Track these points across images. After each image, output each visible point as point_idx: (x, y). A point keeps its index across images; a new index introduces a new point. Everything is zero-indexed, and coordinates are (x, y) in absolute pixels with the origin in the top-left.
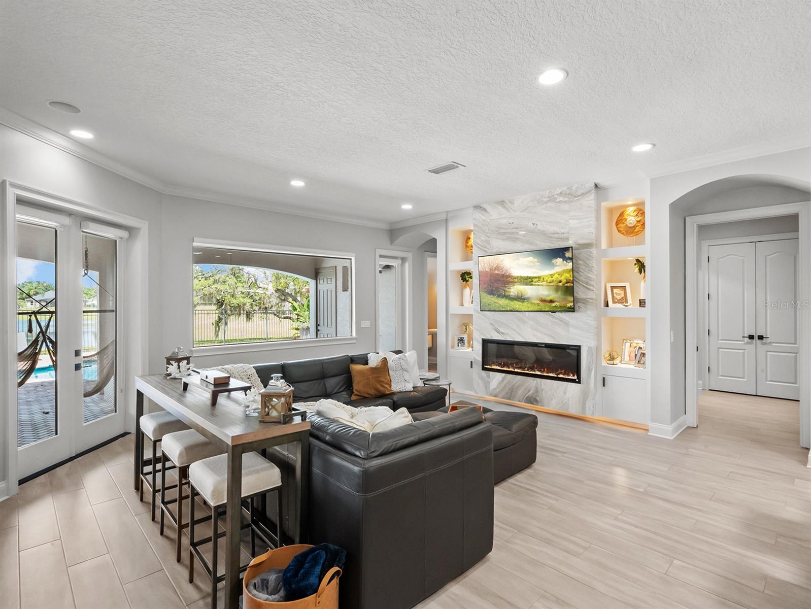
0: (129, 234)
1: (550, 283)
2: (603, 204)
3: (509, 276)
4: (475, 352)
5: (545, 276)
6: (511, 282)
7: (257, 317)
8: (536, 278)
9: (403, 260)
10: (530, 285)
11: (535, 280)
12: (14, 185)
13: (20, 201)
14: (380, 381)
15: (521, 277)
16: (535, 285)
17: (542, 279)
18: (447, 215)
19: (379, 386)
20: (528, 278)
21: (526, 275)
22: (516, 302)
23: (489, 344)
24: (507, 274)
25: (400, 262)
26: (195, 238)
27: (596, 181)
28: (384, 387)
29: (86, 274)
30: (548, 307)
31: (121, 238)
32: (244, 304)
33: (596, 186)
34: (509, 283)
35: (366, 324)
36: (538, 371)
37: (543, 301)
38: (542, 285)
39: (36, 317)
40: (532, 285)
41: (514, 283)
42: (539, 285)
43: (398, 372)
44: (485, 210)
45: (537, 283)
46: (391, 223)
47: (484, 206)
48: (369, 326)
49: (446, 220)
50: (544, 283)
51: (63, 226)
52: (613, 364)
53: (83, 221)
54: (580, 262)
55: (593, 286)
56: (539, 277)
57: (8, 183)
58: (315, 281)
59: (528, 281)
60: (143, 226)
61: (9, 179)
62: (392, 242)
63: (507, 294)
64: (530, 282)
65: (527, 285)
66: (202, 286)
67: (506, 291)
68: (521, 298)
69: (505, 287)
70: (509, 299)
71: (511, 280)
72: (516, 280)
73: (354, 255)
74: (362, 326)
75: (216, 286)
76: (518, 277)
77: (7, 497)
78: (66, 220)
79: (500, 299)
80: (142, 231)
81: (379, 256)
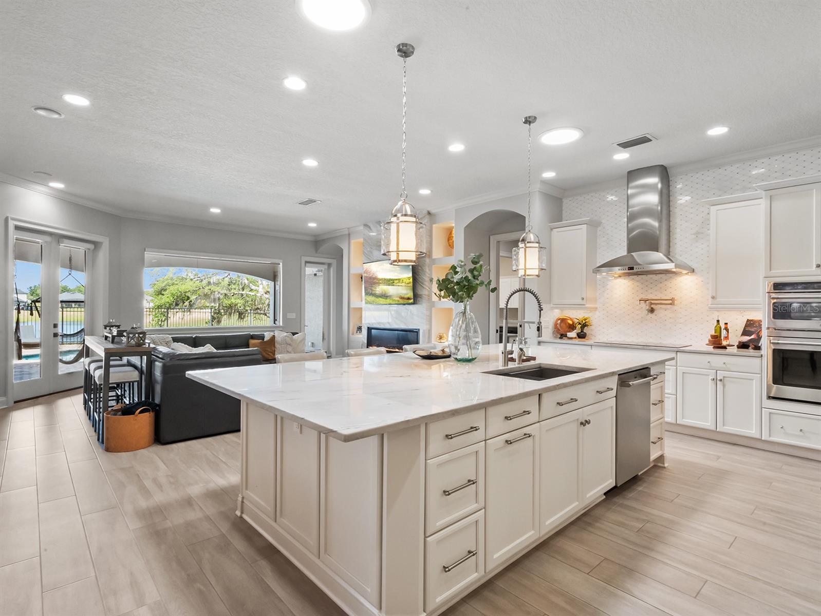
0: (95, 247)
1: (408, 284)
2: (434, 226)
3: (376, 278)
4: (363, 337)
5: (404, 278)
6: (377, 283)
7: (252, 317)
8: (397, 280)
9: (329, 265)
10: (392, 285)
11: (396, 282)
12: (13, 219)
13: (17, 228)
14: (266, 350)
15: (385, 279)
16: (396, 286)
17: (401, 281)
18: (349, 230)
19: (264, 354)
20: (390, 280)
21: (389, 278)
22: (381, 299)
23: (373, 330)
24: (374, 276)
25: (326, 267)
26: (146, 249)
27: (429, 209)
28: (269, 355)
29: (70, 274)
30: (404, 301)
31: (89, 249)
32: (236, 305)
33: (429, 213)
34: (375, 283)
35: (292, 316)
36: (397, 349)
37: (402, 298)
38: (401, 286)
39: (35, 304)
40: (393, 285)
41: (379, 284)
42: (399, 286)
43: (283, 345)
44: (370, 227)
45: (398, 284)
46: (315, 236)
47: (369, 224)
48: (295, 318)
49: (349, 235)
50: (403, 284)
51: (46, 242)
52: (441, 342)
53: (60, 238)
54: (420, 268)
55: (425, 285)
56: (399, 280)
57: (9, 218)
58: (273, 283)
59: (390, 282)
60: (105, 241)
61: (10, 216)
62: (317, 250)
63: (373, 292)
64: (392, 283)
65: (389, 285)
66: (196, 288)
67: (373, 290)
68: (384, 296)
69: (372, 287)
70: (375, 297)
71: (377, 281)
72: (381, 281)
73: (282, 261)
74: (288, 317)
75: (210, 287)
76: (382, 279)
77: (6, 407)
78: (48, 239)
79: (368, 296)
80: (104, 244)
81: (305, 262)
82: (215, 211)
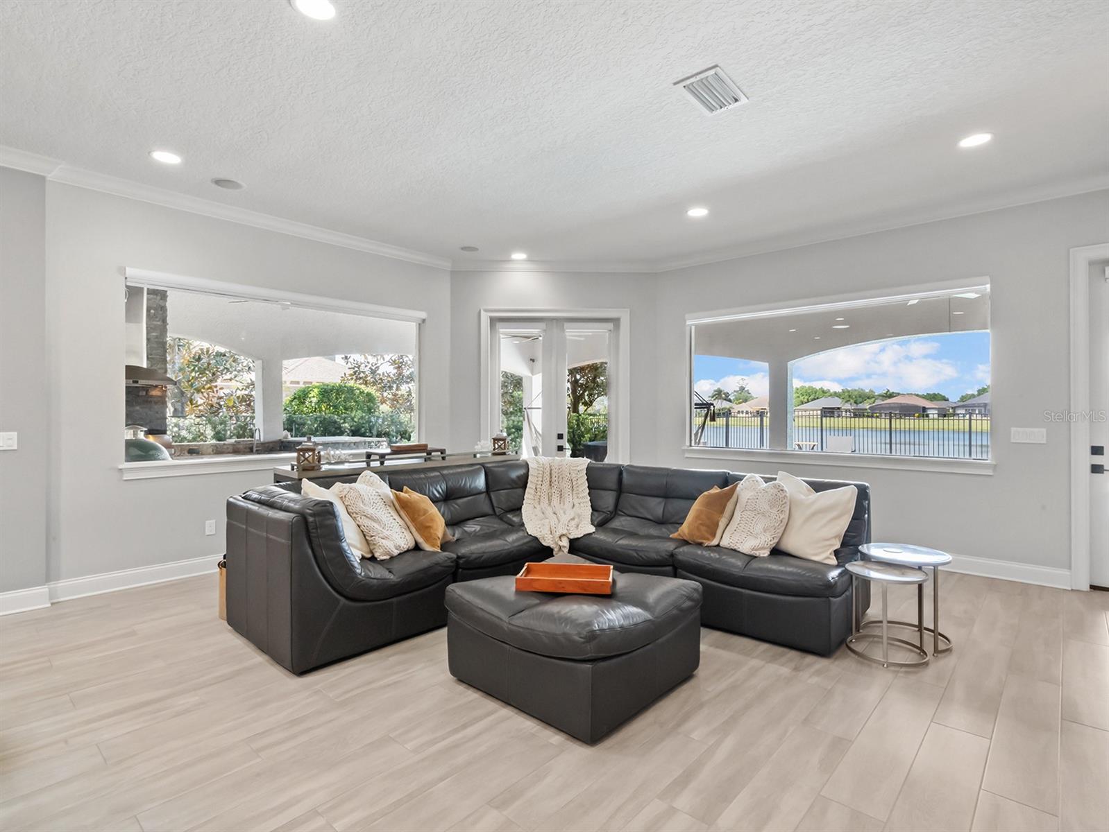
12: (487, 311)
26: (686, 316)
31: (610, 330)
35: (1030, 435)
48: (1042, 442)
51: (545, 330)
57: (482, 310)
60: (624, 315)
61: (483, 307)
74: (1016, 439)
80: (622, 321)
81: (1092, 263)
82: (698, 213)
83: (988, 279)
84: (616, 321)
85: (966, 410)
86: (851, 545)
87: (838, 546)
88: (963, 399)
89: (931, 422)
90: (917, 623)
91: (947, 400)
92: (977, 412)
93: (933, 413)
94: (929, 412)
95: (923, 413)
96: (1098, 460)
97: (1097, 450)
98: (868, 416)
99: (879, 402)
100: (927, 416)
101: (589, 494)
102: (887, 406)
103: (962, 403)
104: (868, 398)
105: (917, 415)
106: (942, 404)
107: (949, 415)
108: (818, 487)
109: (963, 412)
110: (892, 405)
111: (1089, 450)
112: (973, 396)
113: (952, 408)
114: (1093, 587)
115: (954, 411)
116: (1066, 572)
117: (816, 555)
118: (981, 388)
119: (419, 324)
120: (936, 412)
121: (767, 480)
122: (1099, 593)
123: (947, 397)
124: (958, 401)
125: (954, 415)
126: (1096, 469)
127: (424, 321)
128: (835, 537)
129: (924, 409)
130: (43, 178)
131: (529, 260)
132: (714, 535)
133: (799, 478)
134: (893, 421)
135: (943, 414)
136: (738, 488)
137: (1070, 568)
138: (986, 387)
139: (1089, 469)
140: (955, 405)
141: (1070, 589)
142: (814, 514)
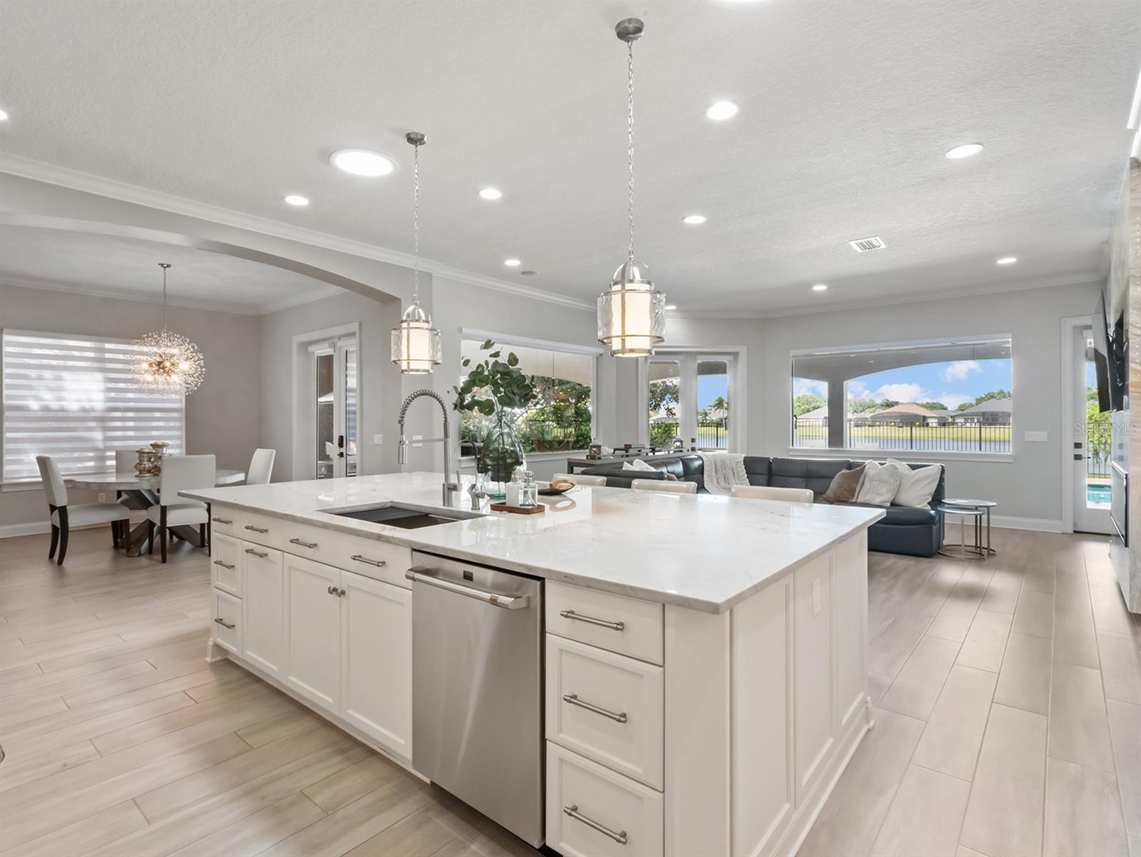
35: (1037, 436)
48: (1044, 440)
51: (682, 361)
53: (697, 355)
60: (742, 350)
74: (1028, 439)
78: (683, 358)
80: (741, 354)
81: (1074, 328)
82: (820, 288)
83: (1010, 335)
84: (736, 355)
85: (965, 419)
86: (937, 499)
87: (930, 500)
88: (962, 408)
89: (930, 429)
90: (974, 545)
91: (946, 409)
92: (976, 421)
93: (933, 422)
94: (929, 421)
95: (924, 422)
96: (1078, 451)
97: (1078, 446)
98: (869, 426)
99: (880, 411)
100: (927, 425)
101: (748, 477)
102: (889, 415)
103: (960, 412)
104: (869, 407)
105: (918, 424)
106: (942, 413)
107: (950, 424)
108: (914, 467)
109: (962, 421)
110: (893, 415)
111: (1073, 445)
112: (971, 405)
113: (952, 417)
114: (1075, 532)
115: (954, 420)
116: (1058, 522)
117: (918, 504)
118: (979, 397)
119: (597, 358)
120: (936, 421)
121: (881, 464)
122: (1079, 535)
123: (946, 405)
124: (957, 410)
125: (953, 423)
126: (1078, 457)
127: (601, 355)
128: (929, 494)
129: (925, 418)
130: (431, 274)
131: (678, 310)
132: (853, 496)
133: (904, 463)
134: (914, 429)
135: (943, 423)
136: (866, 469)
137: (1061, 519)
138: (984, 396)
139: (1073, 457)
140: (954, 414)
141: (1060, 532)
142: (914, 483)
